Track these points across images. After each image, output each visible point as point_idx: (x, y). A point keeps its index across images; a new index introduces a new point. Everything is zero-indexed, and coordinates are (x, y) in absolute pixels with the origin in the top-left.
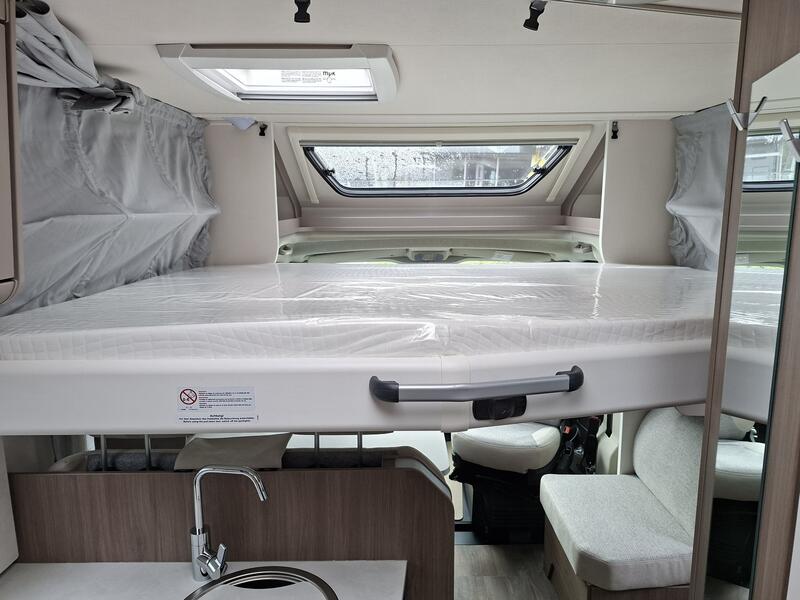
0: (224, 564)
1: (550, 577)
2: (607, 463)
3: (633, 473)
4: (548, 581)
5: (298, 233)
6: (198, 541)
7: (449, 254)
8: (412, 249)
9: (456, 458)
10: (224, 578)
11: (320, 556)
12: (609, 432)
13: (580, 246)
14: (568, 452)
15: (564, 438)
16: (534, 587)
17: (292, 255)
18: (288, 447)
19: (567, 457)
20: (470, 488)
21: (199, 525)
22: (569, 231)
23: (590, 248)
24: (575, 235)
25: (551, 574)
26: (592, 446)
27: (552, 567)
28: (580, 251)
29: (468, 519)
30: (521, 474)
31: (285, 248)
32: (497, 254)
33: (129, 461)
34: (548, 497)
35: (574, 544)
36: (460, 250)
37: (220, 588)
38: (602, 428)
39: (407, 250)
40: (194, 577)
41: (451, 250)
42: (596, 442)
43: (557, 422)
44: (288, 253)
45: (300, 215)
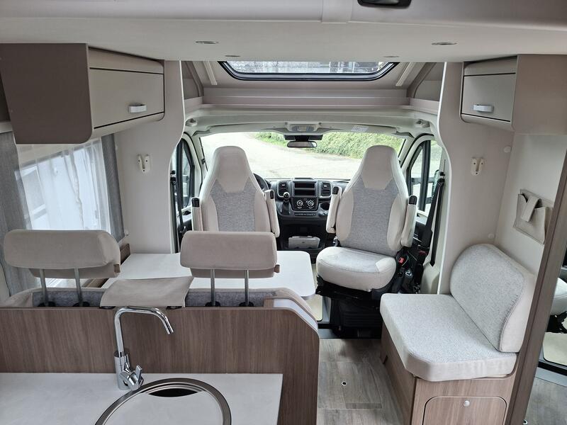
0: (141, 378)
1: (384, 363)
2: (430, 285)
3: (449, 294)
4: (383, 366)
5: (201, 109)
6: (121, 362)
7: (318, 126)
8: (290, 123)
9: (319, 279)
10: (142, 388)
11: (216, 370)
12: (432, 263)
13: (420, 122)
14: (401, 275)
15: (399, 266)
16: (373, 370)
17: (197, 126)
18: (190, 288)
19: (400, 278)
20: (329, 300)
21: (121, 349)
22: (412, 110)
23: (428, 124)
24: (417, 114)
25: (386, 361)
26: (419, 272)
27: (387, 358)
28: (420, 126)
29: (327, 320)
30: (366, 292)
31: (192, 121)
32: (355, 127)
33: (65, 297)
34: (387, 311)
35: (405, 347)
36: (326, 123)
37: (138, 395)
38: (428, 259)
39: (286, 123)
40: (119, 387)
41: (320, 124)
42: (422, 269)
43: (394, 254)
44: (194, 125)
45: (203, 95)
